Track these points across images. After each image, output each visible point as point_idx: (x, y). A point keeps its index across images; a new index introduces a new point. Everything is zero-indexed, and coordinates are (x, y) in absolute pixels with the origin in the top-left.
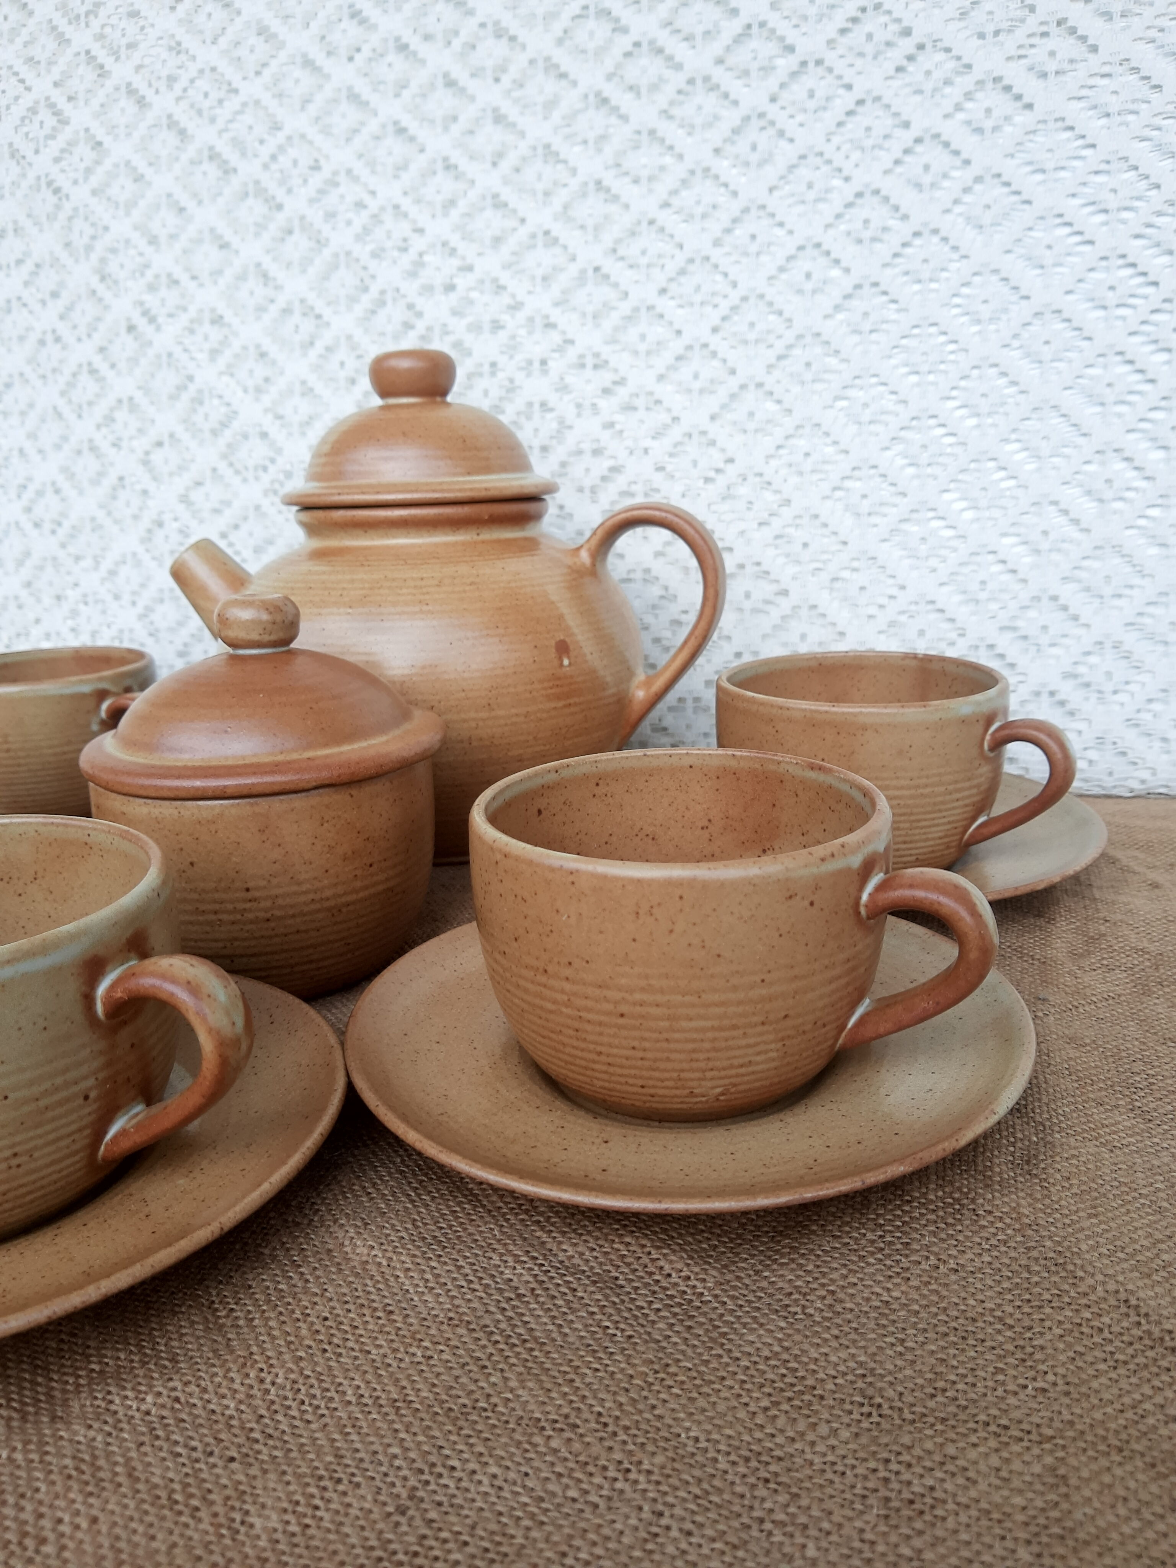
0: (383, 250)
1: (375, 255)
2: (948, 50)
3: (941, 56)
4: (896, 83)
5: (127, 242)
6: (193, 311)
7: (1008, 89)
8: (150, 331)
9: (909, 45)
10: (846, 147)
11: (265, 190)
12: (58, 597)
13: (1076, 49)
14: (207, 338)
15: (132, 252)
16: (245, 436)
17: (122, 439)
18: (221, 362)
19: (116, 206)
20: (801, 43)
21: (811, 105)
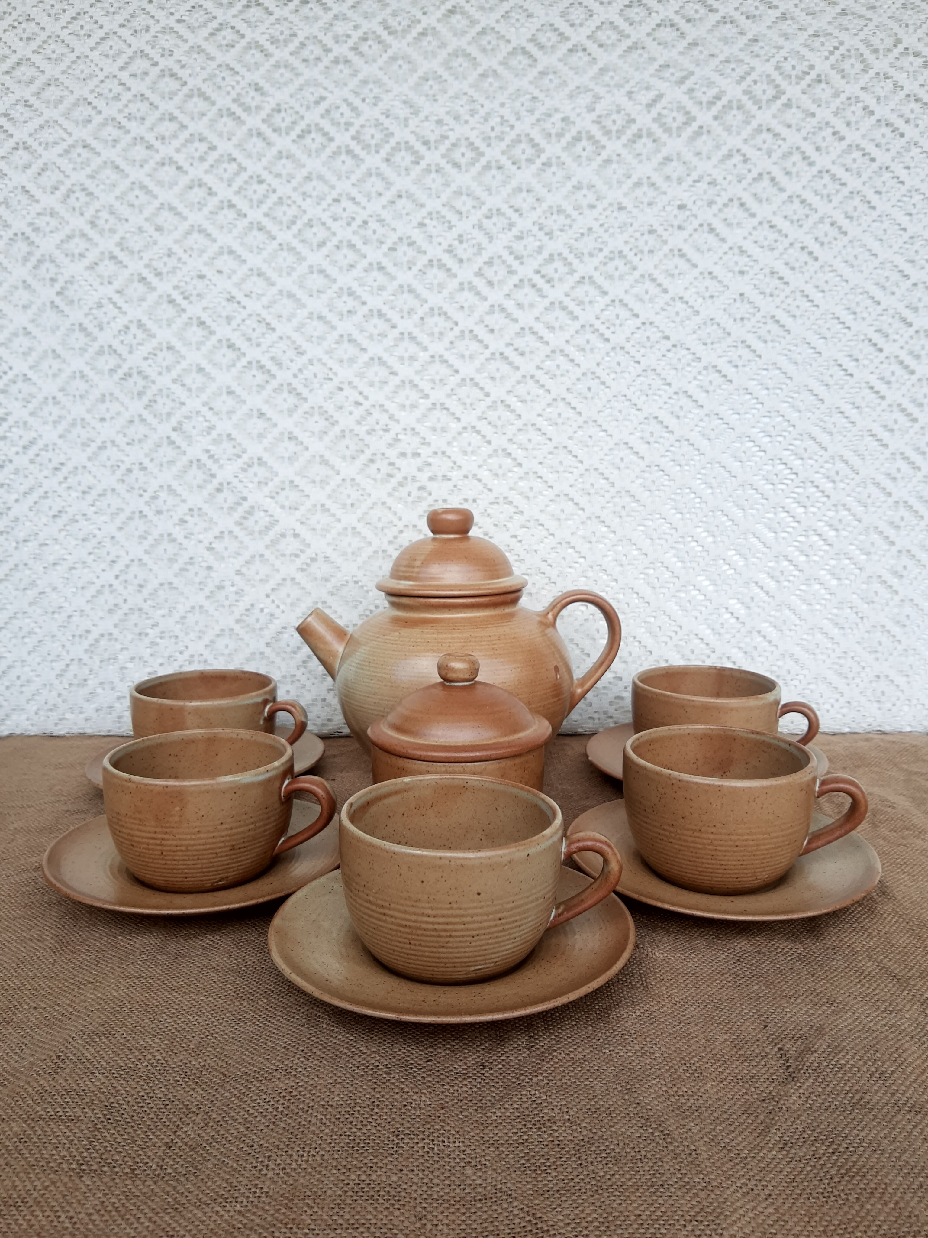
0: (374, 430)
1: (369, 433)
2: (688, 349)
3: (685, 352)
4: (663, 363)
5: (198, 413)
6: (245, 458)
7: (719, 372)
8: (215, 468)
9: (668, 344)
10: (638, 393)
11: (295, 389)
12: (140, 634)
13: (751, 356)
14: (256, 475)
15: (201, 419)
16: (283, 535)
17: (192, 534)
18: (266, 490)
19: (190, 390)
20: (612, 338)
21: (618, 369)
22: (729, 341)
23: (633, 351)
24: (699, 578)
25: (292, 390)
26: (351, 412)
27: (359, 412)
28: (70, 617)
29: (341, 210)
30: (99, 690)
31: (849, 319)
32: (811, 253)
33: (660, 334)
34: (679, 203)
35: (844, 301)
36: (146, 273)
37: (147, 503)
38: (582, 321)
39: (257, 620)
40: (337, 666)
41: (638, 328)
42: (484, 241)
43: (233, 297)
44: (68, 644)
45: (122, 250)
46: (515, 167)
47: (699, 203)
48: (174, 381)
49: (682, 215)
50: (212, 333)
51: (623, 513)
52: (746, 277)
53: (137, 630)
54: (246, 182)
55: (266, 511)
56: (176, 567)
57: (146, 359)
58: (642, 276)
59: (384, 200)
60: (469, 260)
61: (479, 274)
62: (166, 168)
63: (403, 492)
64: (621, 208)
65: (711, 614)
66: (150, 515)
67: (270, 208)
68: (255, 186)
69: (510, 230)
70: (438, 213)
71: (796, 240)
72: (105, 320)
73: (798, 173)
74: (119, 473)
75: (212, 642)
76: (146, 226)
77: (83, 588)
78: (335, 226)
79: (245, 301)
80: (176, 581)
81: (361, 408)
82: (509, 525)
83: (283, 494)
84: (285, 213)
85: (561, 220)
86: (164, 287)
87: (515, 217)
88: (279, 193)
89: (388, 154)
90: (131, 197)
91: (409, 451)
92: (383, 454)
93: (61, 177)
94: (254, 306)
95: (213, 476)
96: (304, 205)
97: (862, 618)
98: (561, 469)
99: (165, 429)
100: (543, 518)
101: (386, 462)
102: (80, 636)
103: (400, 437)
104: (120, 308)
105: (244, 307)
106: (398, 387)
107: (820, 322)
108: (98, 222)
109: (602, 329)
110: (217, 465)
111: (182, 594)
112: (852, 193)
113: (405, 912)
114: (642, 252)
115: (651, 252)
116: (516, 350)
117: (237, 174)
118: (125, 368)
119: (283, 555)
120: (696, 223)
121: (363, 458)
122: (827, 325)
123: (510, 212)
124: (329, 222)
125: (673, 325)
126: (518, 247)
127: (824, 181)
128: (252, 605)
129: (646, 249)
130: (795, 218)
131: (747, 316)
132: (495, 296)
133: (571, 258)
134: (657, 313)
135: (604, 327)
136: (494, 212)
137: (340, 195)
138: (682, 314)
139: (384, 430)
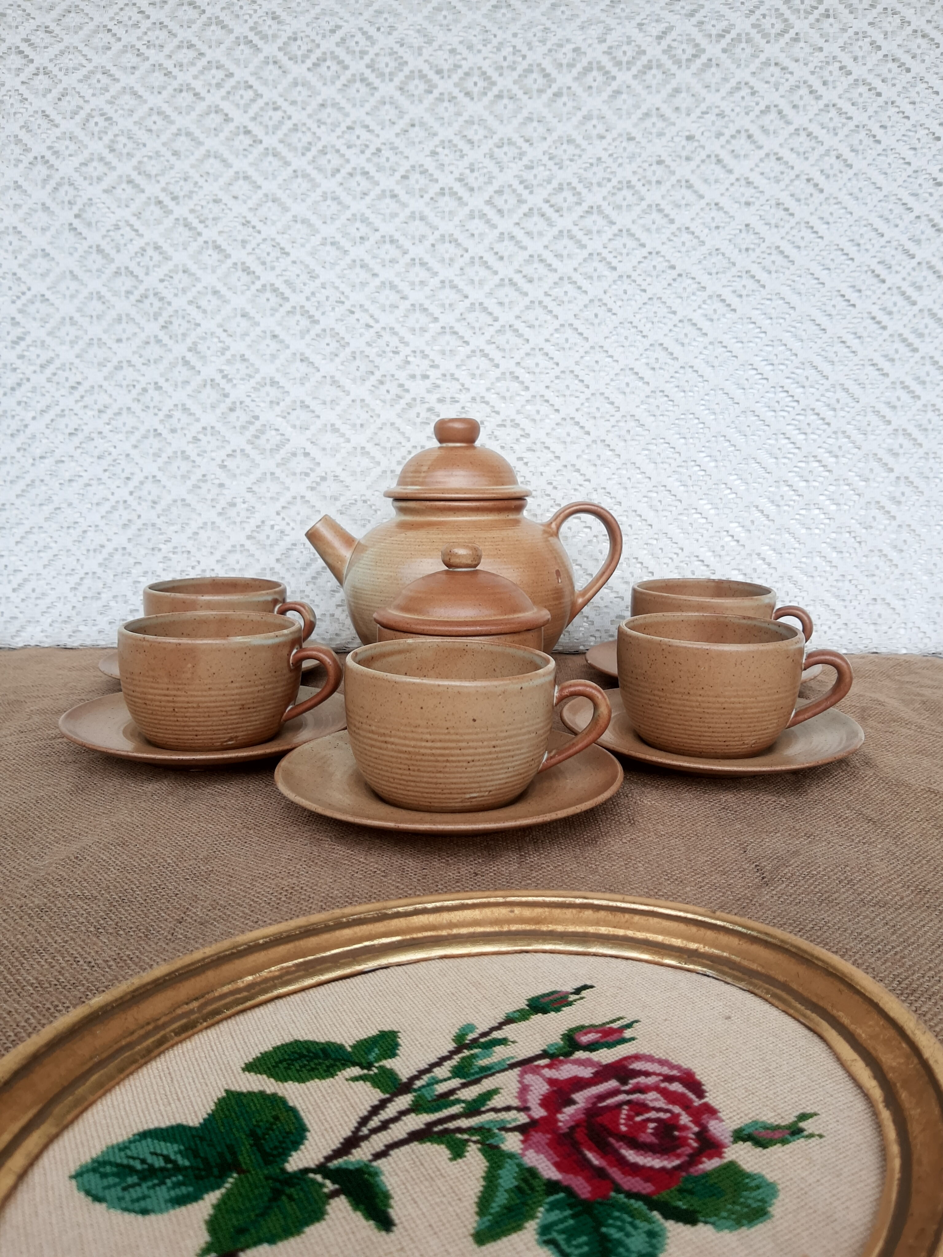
0: (384, 352)
1: (379, 355)
2: (694, 278)
3: (690, 281)
4: (668, 292)
5: (212, 334)
6: (258, 377)
7: (723, 301)
8: (228, 387)
9: (674, 273)
10: (644, 320)
11: (308, 312)
12: (153, 549)
13: (755, 286)
14: (268, 394)
15: (216, 340)
16: (294, 454)
17: (205, 452)
18: (278, 409)
19: (205, 312)
20: (619, 266)
21: (625, 297)
22: (734, 270)
23: (639, 280)
24: (702, 502)
25: (305, 312)
26: (361, 335)
27: (369, 335)
28: (85, 532)
29: (355, 138)
30: (112, 604)
31: (852, 250)
32: (816, 185)
33: (666, 264)
34: (687, 134)
35: (848, 233)
36: (163, 197)
37: (161, 421)
38: (589, 250)
39: (268, 537)
40: (345, 572)
41: (645, 258)
42: (495, 170)
43: (248, 222)
44: (82, 558)
45: (139, 174)
46: (526, 97)
47: (707, 134)
48: (190, 302)
49: (691, 146)
50: (228, 256)
51: (628, 437)
52: (752, 208)
53: (150, 546)
54: (262, 109)
55: (277, 430)
56: (189, 484)
57: (162, 281)
58: (650, 206)
59: (397, 129)
60: (480, 188)
61: (489, 202)
62: (184, 94)
63: (412, 414)
64: (631, 139)
65: (711, 537)
66: (165, 433)
67: (285, 135)
68: (271, 113)
69: (520, 159)
70: (450, 141)
71: (802, 171)
72: (122, 242)
73: (805, 106)
74: (134, 392)
75: (224, 557)
76: (163, 150)
77: (98, 504)
78: (349, 153)
79: (259, 226)
80: (189, 498)
81: (371, 330)
82: (516, 447)
83: (294, 414)
84: (300, 140)
85: (571, 150)
86: (180, 210)
87: (525, 146)
88: (294, 120)
89: (402, 82)
90: (149, 122)
91: (418, 373)
92: (393, 376)
93: (81, 102)
94: (268, 231)
95: (226, 396)
96: (319, 132)
97: (860, 542)
98: (568, 393)
99: (180, 349)
100: (549, 442)
101: (396, 383)
102: (95, 550)
103: (409, 359)
104: (137, 231)
105: (259, 232)
106: (408, 310)
107: (824, 253)
108: (116, 146)
109: (610, 257)
110: (230, 385)
111: (194, 510)
112: (857, 126)
113: (405, 738)
114: (650, 182)
115: (659, 182)
116: (525, 276)
117: (253, 100)
118: (141, 289)
119: (294, 474)
120: (703, 155)
121: (373, 380)
122: (831, 256)
123: (520, 142)
124: (343, 150)
125: (679, 255)
126: (528, 176)
127: (830, 115)
128: (263, 522)
129: (654, 179)
130: (802, 150)
131: (752, 246)
132: (505, 225)
133: (580, 187)
134: (663, 243)
135: (611, 255)
136: (506, 141)
137: (354, 122)
138: (688, 244)
139: (394, 352)
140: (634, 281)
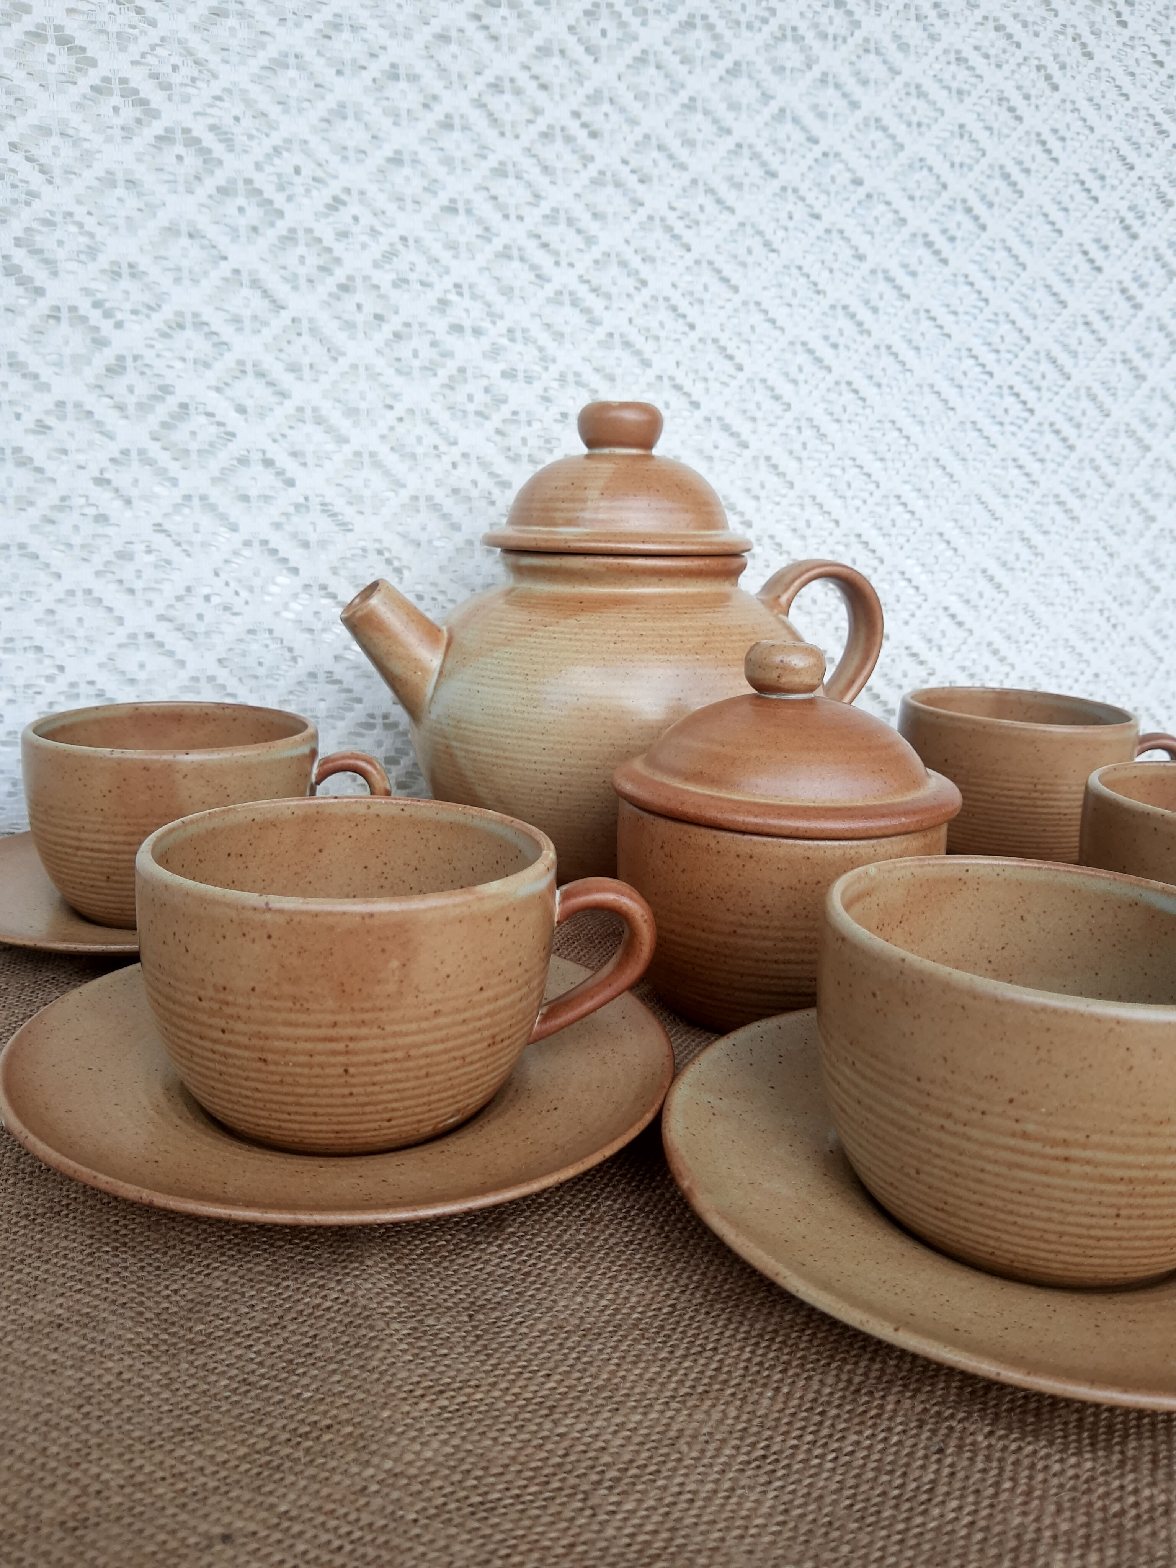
0: (406, 281)
2: (889, 204)
3: (883, 207)
4: (852, 222)
5: (66, 216)
6: (167, 311)
7: (931, 245)
8: (106, 326)
9: (861, 193)
10: (819, 265)
11: (260, 192)
13: (973, 225)
14: (188, 346)
15: (73, 229)
16: (243, 461)
17: (64, 452)
18: (208, 376)
19: (46, 169)
20: (780, 171)
21: (789, 225)
22: (945, 197)
23: (810, 198)
25: (254, 193)
26: (364, 246)
27: (378, 248)
31: (1095, 185)
32: (1049, 78)
33: (848, 175)
35: (1090, 159)
38: (736, 138)
39: (201, 617)
41: (818, 161)
50: (89, 63)
51: (804, 454)
52: (968, 101)
55: (209, 414)
56: (33, 514)
58: (824, 76)
61: (574, 30)
71: (1031, 53)
75: (113, 658)
80: (35, 543)
81: (380, 240)
83: (241, 386)
91: (466, 324)
92: (422, 326)
95: (103, 342)
97: (1115, 626)
98: (710, 375)
101: (428, 339)
103: (450, 297)
107: (1060, 185)
109: (766, 154)
110: (110, 321)
111: (46, 566)
114: (824, 35)
116: (635, 172)
119: (245, 498)
121: (385, 331)
122: (1069, 191)
125: (866, 162)
128: (189, 589)
129: (830, 31)
132: (601, 76)
133: (721, 26)
134: (844, 141)
135: (768, 151)
138: (879, 146)
139: (423, 283)
140: (803, 199)
